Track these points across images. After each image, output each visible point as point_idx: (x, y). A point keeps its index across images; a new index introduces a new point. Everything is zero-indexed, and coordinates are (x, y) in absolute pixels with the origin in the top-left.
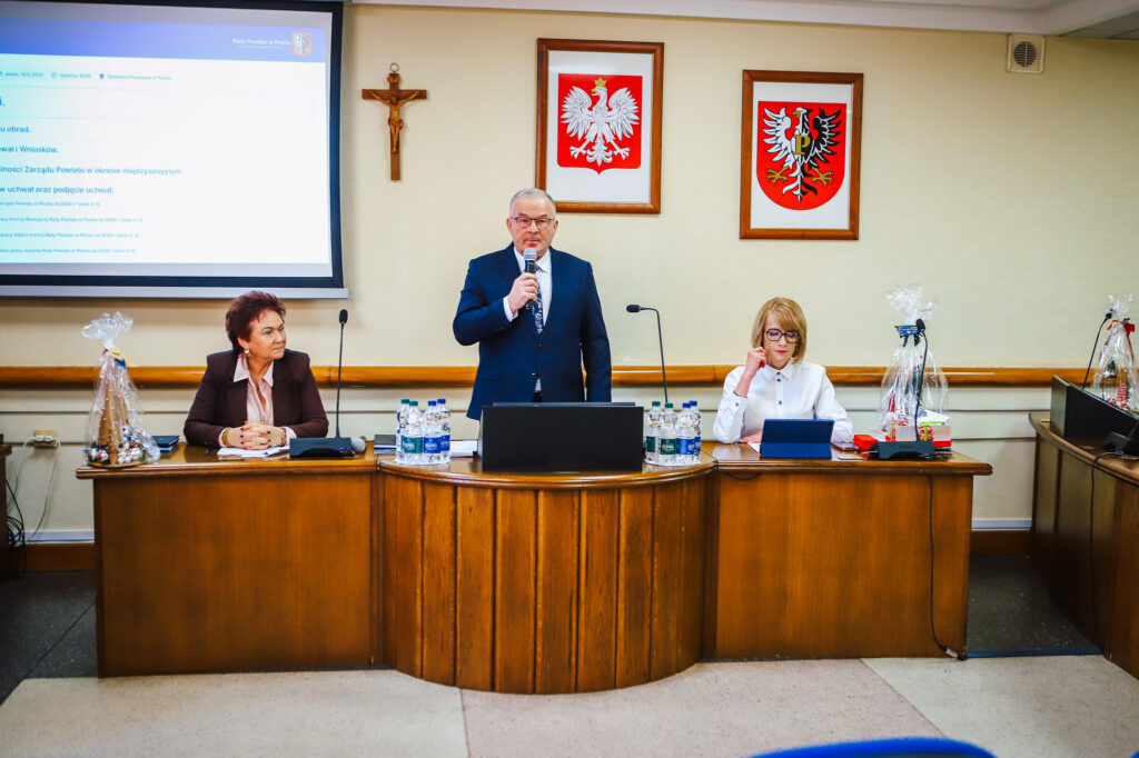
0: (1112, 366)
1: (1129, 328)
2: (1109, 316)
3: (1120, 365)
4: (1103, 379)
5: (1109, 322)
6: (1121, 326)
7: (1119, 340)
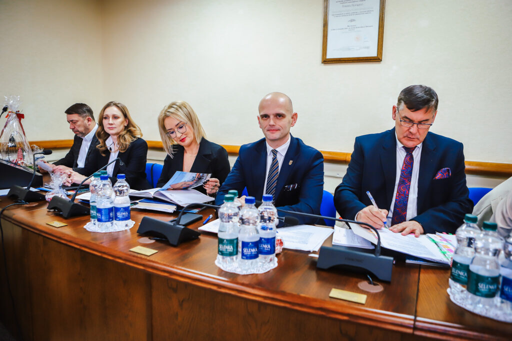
0: (12, 140)
1: (20, 116)
2: (5, 109)
3: (18, 139)
4: (8, 148)
5: (6, 114)
6: (14, 115)
7: (14, 123)
